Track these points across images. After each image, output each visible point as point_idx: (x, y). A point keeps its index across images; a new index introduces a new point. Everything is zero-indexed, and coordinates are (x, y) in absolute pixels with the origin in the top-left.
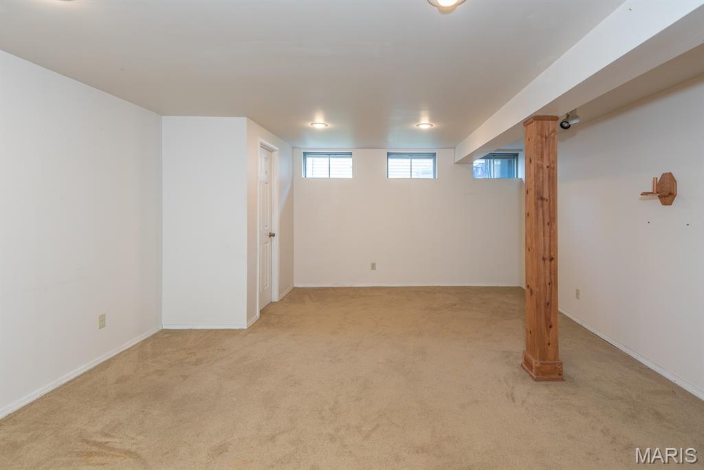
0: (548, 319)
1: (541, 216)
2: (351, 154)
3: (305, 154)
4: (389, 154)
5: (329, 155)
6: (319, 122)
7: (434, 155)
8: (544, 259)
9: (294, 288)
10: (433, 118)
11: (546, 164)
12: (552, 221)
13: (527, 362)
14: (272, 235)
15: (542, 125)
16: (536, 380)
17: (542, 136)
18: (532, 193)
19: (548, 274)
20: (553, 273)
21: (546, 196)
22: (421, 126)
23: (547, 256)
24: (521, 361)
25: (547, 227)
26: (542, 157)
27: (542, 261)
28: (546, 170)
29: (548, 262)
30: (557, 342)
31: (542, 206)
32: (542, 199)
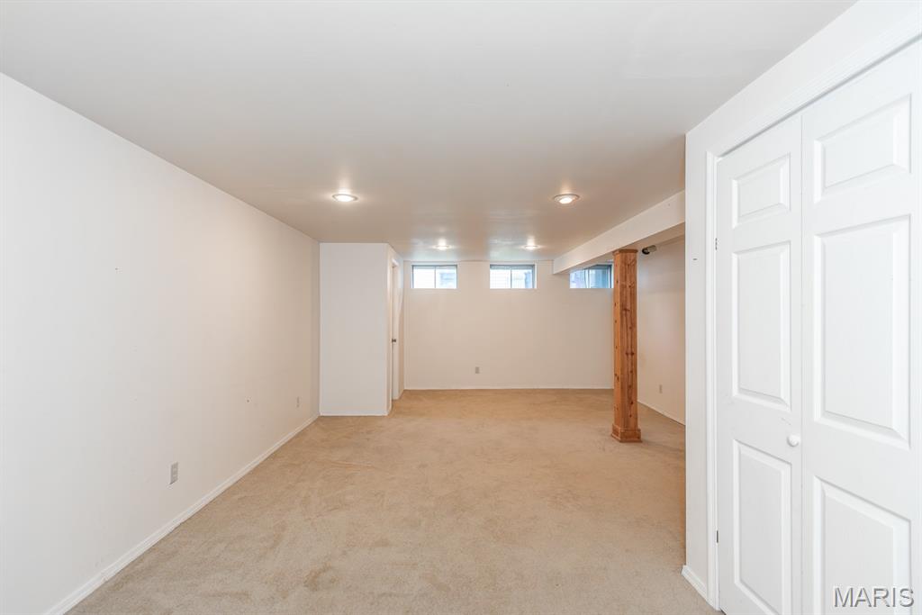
0: (630, 398)
1: (625, 323)
2: (456, 266)
3: (413, 266)
4: (491, 266)
5: (435, 266)
6: (442, 245)
7: (533, 266)
8: (627, 354)
9: (405, 391)
10: (538, 241)
11: (628, 284)
12: (632, 326)
13: (615, 431)
14: (394, 341)
15: (626, 257)
16: (621, 442)
17: (625, 264)
18: (618, 305)
19: (630, 364)
20: (634, 364)
21: (628, 307)
22: (528, 248)
23: (629, 351)
24: (611, 432)
25: (629, 331)
26: (626, 280)
27: (625, 356)
28: (629, 289)
29: (630, 356)
30: (636, 414)
31: (626, 314)
32: (626, 310)
